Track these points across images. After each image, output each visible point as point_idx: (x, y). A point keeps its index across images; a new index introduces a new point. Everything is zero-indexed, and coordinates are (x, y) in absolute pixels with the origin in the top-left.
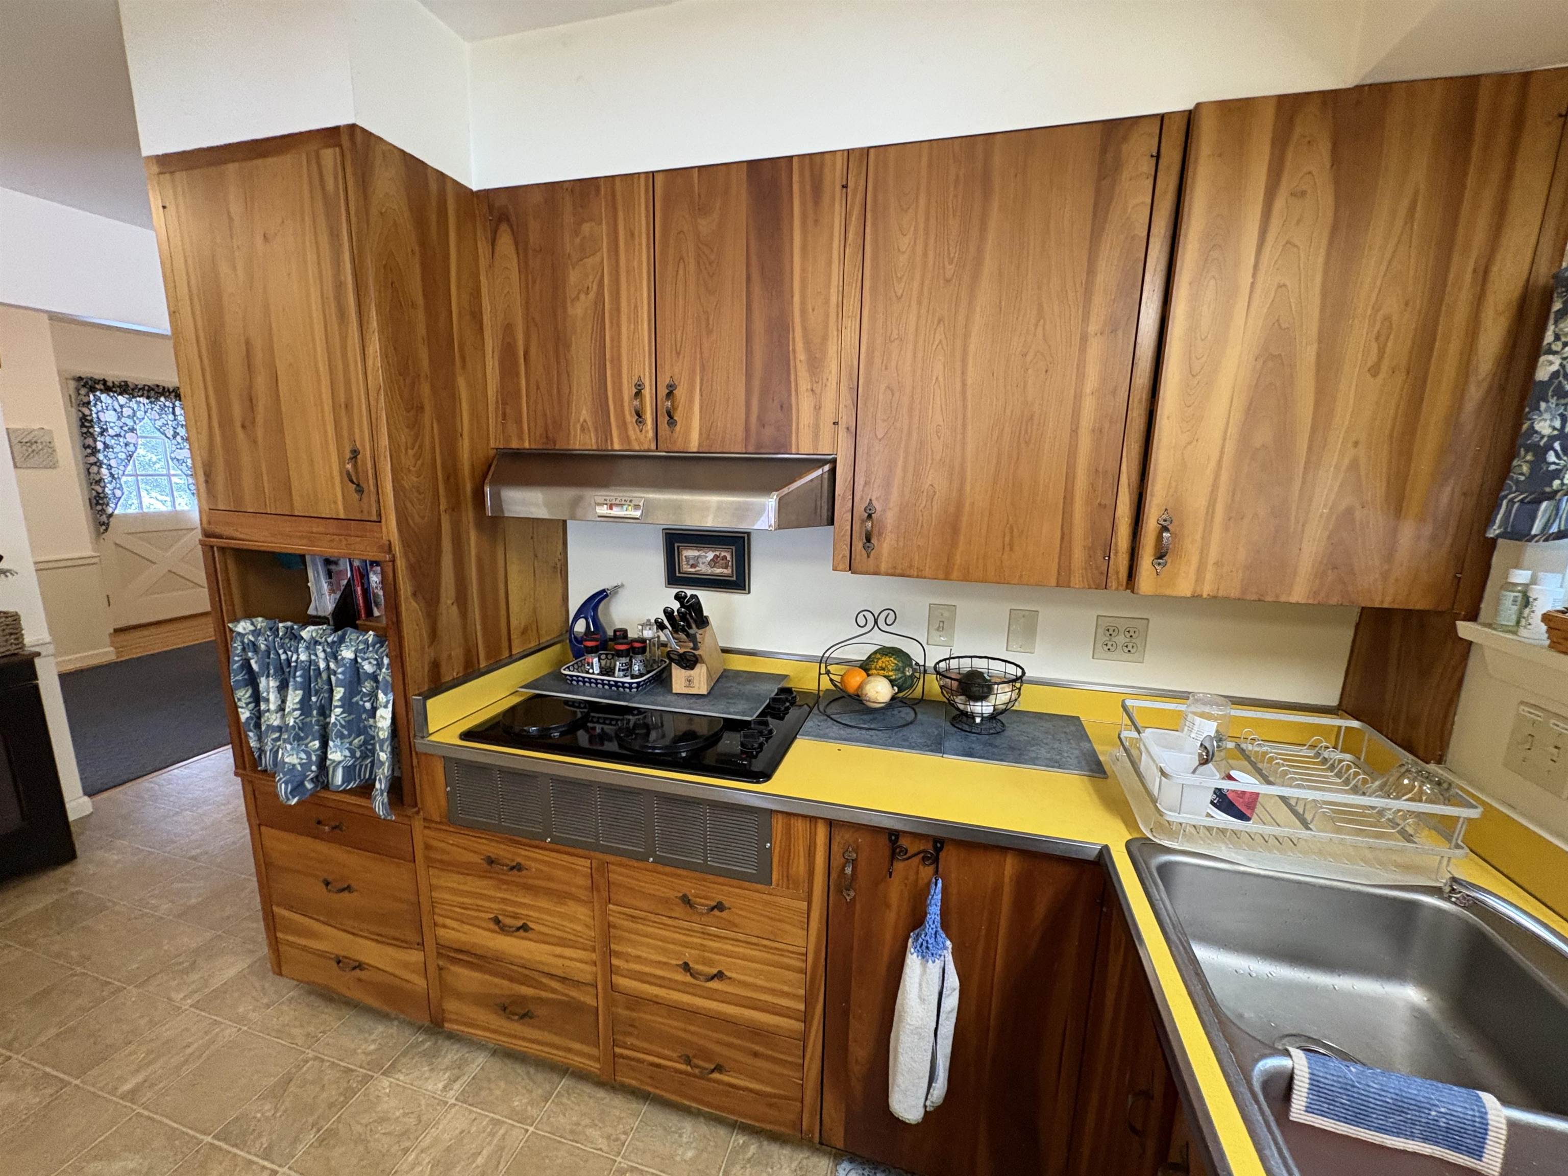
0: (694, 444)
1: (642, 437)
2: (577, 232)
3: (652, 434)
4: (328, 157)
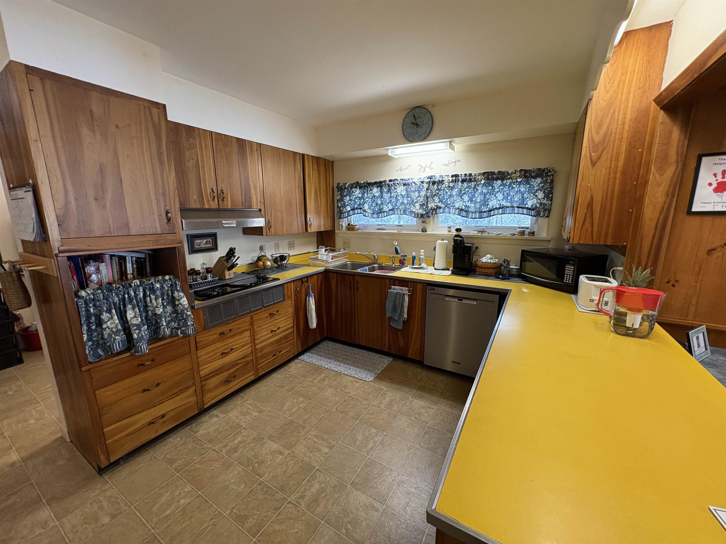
0: (229, 207)
1: (214, 204)
2: (188, 141)
3: (217, 203)
4: (155, 111)
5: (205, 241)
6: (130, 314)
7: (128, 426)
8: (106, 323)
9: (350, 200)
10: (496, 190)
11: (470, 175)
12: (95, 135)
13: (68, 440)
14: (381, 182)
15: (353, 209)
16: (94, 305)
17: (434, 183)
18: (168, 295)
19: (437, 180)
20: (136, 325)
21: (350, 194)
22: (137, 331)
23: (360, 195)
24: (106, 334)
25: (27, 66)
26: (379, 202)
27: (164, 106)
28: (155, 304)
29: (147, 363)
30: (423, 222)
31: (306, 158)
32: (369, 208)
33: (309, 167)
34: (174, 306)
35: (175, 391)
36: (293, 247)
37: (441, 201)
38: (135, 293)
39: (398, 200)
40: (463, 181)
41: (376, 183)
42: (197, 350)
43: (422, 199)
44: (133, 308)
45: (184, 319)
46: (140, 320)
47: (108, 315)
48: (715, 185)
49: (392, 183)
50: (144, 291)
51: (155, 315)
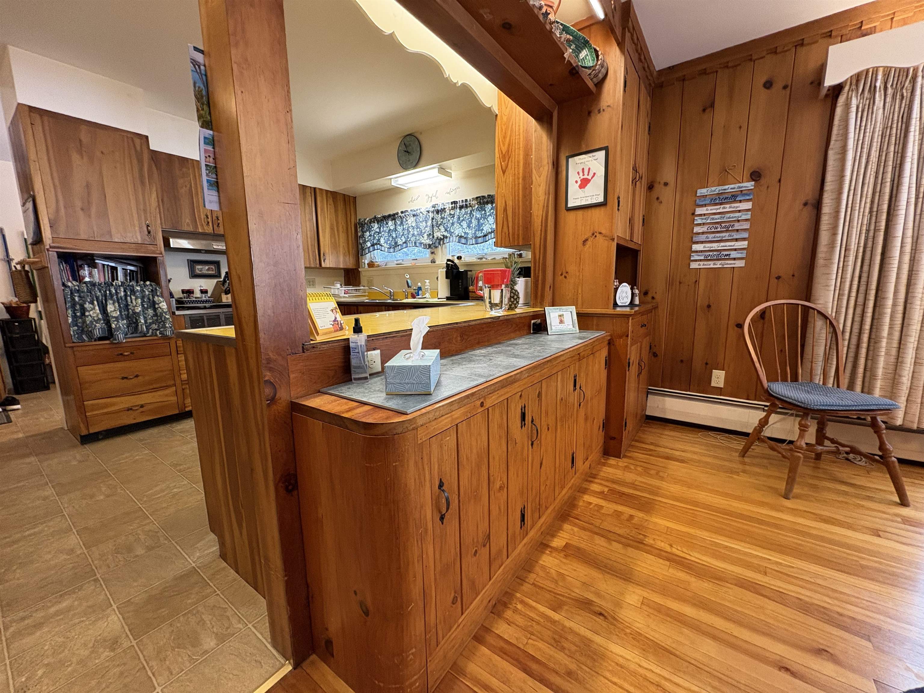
1: (208, 229)
2: (181, 170)
3: (212, 228)
4: (137, 141)
5: (207, 267)
6: (110, 308)
7: (106, 406)
8: (89, 311)
9: (370, 236)
10: (488, 214)
11: (466, 200)
12: (82, 158)
13: (66, 428)
14: (394, 215)
15: (373, 245)
16: (79, 296)
17: (438, 212)
18: (149, 299)
19: (439, 208)
20: (115, 317)
21: (369, 230)
22: (116, 322)
23: (378, 230)
24: (88, 320)
25: (30, 107)
26: (394, 236)
27: (147, 137)
28: (135, 303)
29: (126, 354)
30: (432, 253)
31: (318, 191)
32: (386, 242)
33: (322, 201)
34: (155, 309)
35: (155, 386)
36: (313, 285)
37: (446, 230)
38: (116, 291)
39: (409, 232)
40: (461, 207)
41: (389, 216)
42: (178, 354)
43: (428, 229)
44: (113, 304)
45: (163, 321)
46: (118, 313)
47: (91, 305)
48: (579, 182)
49: (403, 215)
50: (125, 291)
51: (135, 313)
